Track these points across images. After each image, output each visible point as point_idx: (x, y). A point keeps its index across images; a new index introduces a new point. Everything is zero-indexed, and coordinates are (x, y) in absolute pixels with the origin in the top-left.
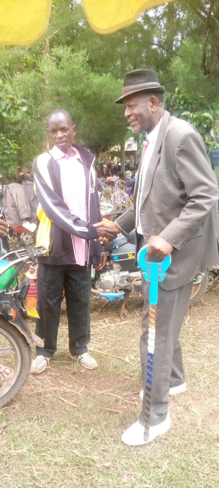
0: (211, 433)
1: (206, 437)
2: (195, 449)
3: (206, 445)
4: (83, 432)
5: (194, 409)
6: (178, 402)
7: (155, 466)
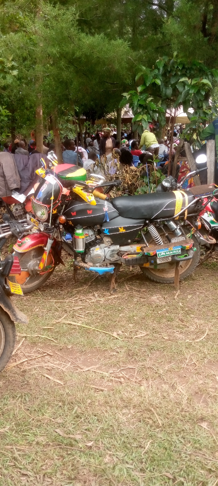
0: (196, 412)
1: (190, 416)
2: (179, 428)
3: (190, 425)
4: (66, 411)
5: (179, 387)
6: (164, 380)
7: (138, 446)
